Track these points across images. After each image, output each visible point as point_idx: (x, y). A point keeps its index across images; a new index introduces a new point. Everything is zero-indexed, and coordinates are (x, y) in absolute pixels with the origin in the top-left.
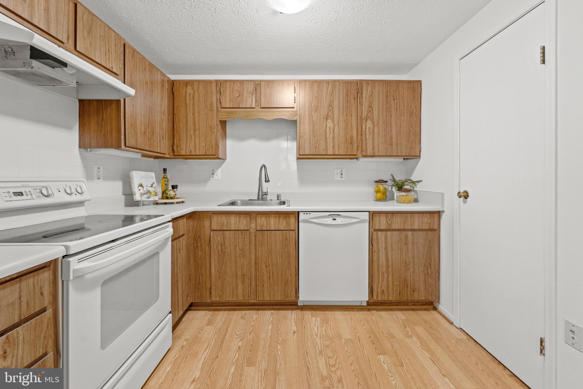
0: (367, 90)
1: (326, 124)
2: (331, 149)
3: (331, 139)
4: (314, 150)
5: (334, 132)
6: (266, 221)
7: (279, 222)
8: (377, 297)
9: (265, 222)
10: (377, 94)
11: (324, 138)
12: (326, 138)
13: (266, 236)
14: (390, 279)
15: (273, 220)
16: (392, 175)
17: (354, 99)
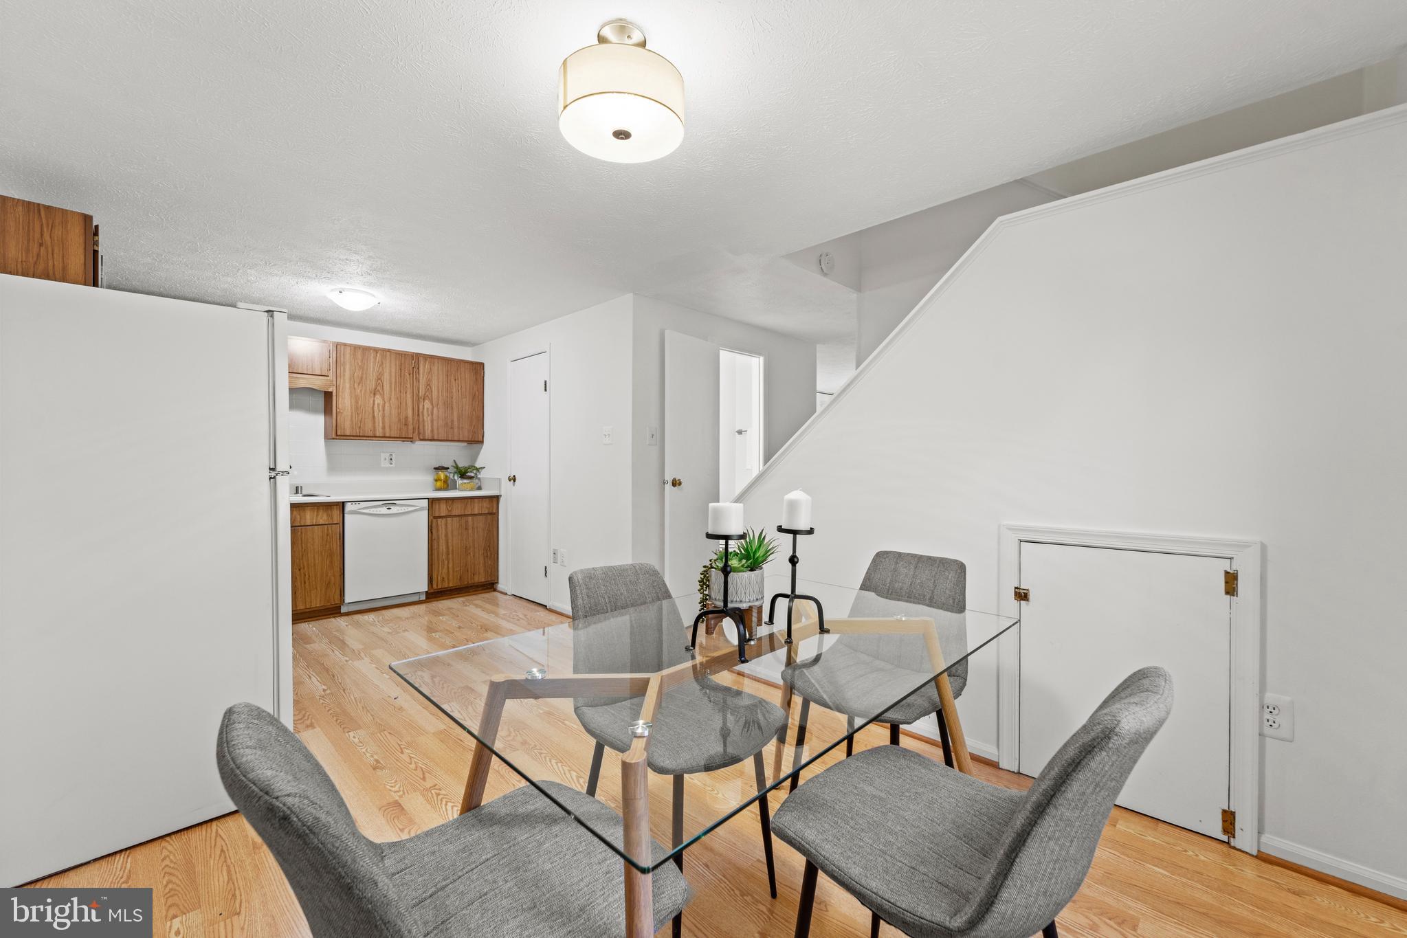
0: (425, 366)
1: (374, 400)
2: (381, 430)
3: (380, 418)
4: (358, 431)
5: (384, 411)
6: (300, 515)
7: (317, 515)
8: (437, 586)
9: (298, 517)
10: (436, 372)
11: (371, 416)
12: (374, 417)
13: (299, 533)
14: (451, 566)
15: (309, 514)
16: (454, 461)
17: (410, 374)
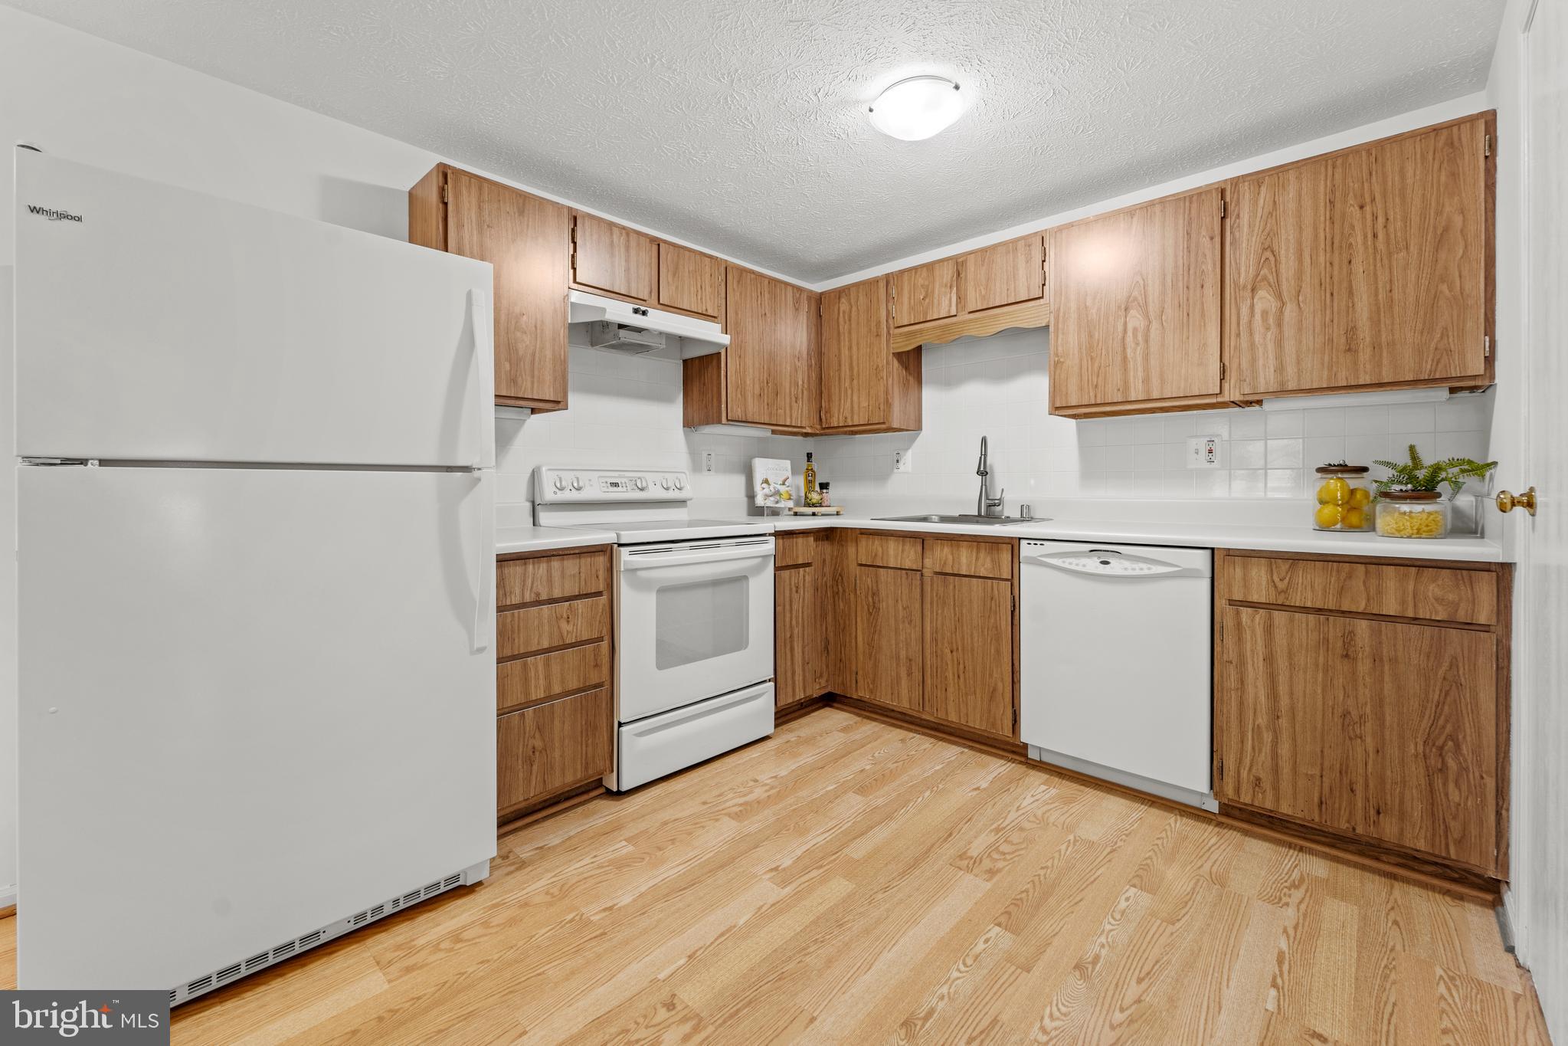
0: (1256, 202)
1: (1125, 323)
2: (1140, 386)
3: (1139, 359)
4: (1092, 394)
5: (1147, 341)
6: (952, 554)
7: (977, 559)
9: (950, 557)
10: (1292, 206)
11: (1119, 358)
12: (1125, 359)
13: (951, 587)
15: (965, 554)
16: (1412, 449)
17: (1212, 238)
